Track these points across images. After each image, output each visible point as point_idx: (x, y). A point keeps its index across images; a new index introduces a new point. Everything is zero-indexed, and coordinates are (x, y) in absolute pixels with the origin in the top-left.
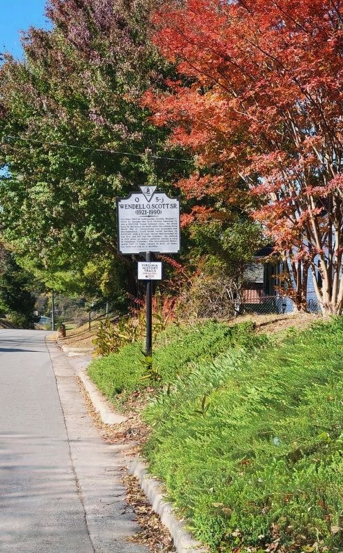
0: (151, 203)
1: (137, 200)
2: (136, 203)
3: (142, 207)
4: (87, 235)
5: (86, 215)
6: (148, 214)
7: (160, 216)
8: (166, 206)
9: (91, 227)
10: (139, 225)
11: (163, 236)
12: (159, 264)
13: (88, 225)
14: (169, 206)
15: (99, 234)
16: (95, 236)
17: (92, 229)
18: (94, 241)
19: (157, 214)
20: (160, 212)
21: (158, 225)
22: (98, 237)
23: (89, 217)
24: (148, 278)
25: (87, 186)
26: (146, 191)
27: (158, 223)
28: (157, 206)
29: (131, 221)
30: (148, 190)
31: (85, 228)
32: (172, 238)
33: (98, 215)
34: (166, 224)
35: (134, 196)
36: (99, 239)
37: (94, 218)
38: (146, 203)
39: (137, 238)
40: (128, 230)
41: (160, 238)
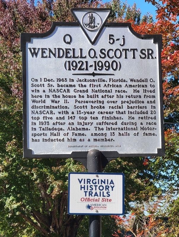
0: (97, 48)
1: (68, 39)
2: (65, 46)
3: (78, 54)
4: (7, 206)
5: (7, 186)
6: (91, 70)
7: (118, 75)
8: (130, 54)
9: (12, 198)
10: (72, 93)
11: (125, 118)
12: (118, 179)
13: (9, 197)
14: (138, 54)
15: (19, 204)
16: (15, 206)
17: (13, 200)
18: (14, 211)
19: (111, 71)
20: (119, 67)
21: (114, 93)
22: (18, 207)
23: (10, 188)
24: (93, 212)
25: (8, 159)
26: (87, 20)
27: (114, 89)
28: (112, 54)
29: (55, 84)
30: (92, 20)
31: (6, 200)
32: (144, 121)
33: (18, 186)
34: (130, 91)
35: (61, 31)
36: (18, 209)
37: (14, 189)
38: (87, 46)
39: (67, 121)
40: (48, 103)
41: (119, 122)
